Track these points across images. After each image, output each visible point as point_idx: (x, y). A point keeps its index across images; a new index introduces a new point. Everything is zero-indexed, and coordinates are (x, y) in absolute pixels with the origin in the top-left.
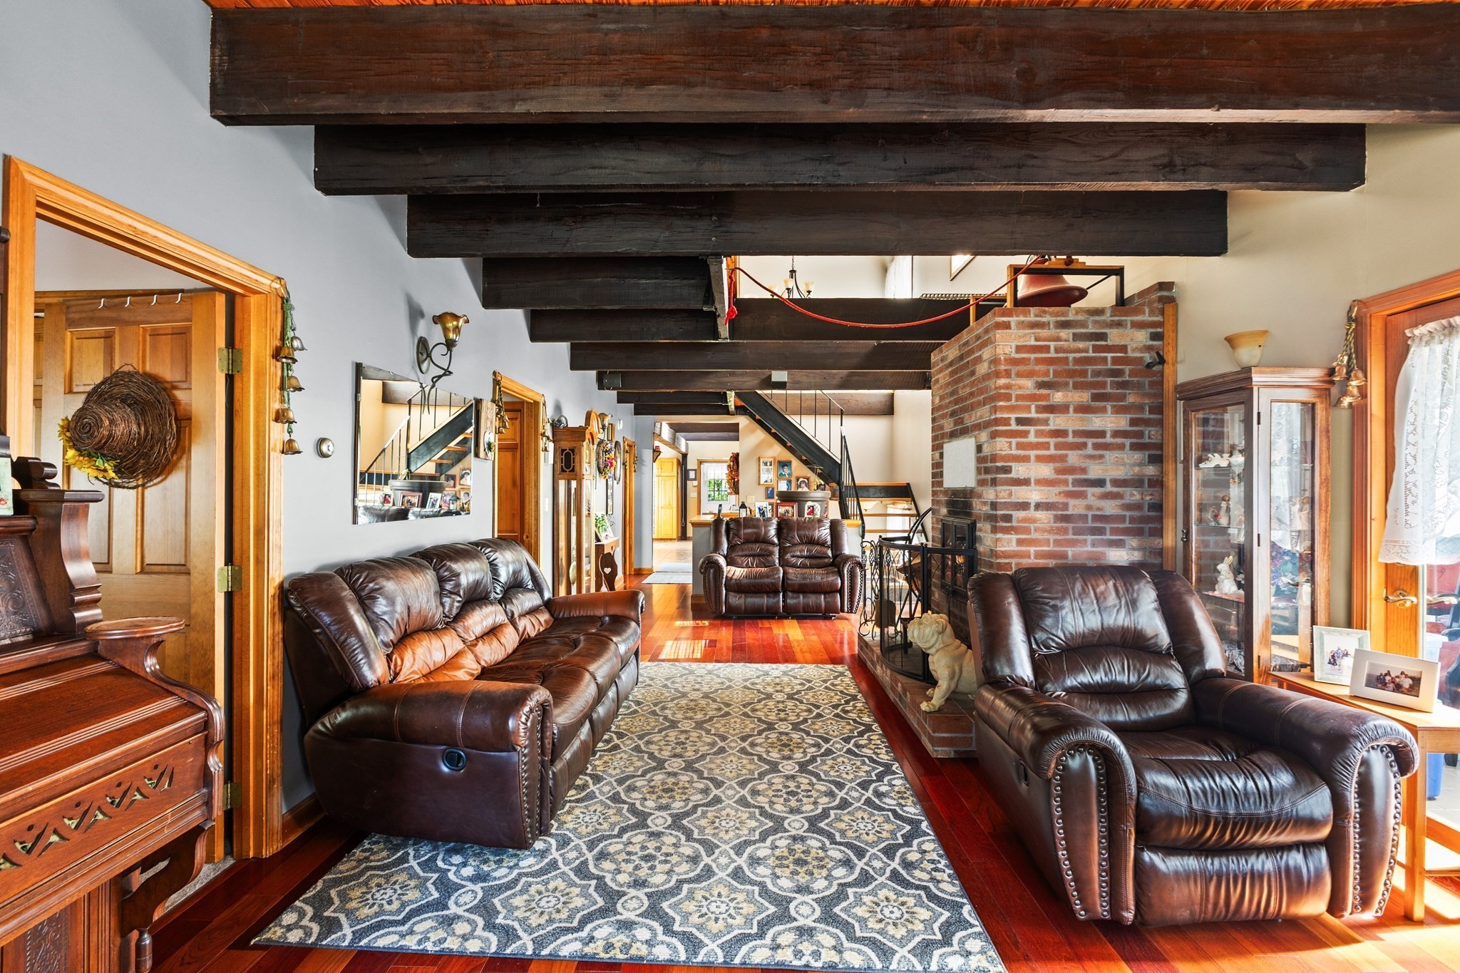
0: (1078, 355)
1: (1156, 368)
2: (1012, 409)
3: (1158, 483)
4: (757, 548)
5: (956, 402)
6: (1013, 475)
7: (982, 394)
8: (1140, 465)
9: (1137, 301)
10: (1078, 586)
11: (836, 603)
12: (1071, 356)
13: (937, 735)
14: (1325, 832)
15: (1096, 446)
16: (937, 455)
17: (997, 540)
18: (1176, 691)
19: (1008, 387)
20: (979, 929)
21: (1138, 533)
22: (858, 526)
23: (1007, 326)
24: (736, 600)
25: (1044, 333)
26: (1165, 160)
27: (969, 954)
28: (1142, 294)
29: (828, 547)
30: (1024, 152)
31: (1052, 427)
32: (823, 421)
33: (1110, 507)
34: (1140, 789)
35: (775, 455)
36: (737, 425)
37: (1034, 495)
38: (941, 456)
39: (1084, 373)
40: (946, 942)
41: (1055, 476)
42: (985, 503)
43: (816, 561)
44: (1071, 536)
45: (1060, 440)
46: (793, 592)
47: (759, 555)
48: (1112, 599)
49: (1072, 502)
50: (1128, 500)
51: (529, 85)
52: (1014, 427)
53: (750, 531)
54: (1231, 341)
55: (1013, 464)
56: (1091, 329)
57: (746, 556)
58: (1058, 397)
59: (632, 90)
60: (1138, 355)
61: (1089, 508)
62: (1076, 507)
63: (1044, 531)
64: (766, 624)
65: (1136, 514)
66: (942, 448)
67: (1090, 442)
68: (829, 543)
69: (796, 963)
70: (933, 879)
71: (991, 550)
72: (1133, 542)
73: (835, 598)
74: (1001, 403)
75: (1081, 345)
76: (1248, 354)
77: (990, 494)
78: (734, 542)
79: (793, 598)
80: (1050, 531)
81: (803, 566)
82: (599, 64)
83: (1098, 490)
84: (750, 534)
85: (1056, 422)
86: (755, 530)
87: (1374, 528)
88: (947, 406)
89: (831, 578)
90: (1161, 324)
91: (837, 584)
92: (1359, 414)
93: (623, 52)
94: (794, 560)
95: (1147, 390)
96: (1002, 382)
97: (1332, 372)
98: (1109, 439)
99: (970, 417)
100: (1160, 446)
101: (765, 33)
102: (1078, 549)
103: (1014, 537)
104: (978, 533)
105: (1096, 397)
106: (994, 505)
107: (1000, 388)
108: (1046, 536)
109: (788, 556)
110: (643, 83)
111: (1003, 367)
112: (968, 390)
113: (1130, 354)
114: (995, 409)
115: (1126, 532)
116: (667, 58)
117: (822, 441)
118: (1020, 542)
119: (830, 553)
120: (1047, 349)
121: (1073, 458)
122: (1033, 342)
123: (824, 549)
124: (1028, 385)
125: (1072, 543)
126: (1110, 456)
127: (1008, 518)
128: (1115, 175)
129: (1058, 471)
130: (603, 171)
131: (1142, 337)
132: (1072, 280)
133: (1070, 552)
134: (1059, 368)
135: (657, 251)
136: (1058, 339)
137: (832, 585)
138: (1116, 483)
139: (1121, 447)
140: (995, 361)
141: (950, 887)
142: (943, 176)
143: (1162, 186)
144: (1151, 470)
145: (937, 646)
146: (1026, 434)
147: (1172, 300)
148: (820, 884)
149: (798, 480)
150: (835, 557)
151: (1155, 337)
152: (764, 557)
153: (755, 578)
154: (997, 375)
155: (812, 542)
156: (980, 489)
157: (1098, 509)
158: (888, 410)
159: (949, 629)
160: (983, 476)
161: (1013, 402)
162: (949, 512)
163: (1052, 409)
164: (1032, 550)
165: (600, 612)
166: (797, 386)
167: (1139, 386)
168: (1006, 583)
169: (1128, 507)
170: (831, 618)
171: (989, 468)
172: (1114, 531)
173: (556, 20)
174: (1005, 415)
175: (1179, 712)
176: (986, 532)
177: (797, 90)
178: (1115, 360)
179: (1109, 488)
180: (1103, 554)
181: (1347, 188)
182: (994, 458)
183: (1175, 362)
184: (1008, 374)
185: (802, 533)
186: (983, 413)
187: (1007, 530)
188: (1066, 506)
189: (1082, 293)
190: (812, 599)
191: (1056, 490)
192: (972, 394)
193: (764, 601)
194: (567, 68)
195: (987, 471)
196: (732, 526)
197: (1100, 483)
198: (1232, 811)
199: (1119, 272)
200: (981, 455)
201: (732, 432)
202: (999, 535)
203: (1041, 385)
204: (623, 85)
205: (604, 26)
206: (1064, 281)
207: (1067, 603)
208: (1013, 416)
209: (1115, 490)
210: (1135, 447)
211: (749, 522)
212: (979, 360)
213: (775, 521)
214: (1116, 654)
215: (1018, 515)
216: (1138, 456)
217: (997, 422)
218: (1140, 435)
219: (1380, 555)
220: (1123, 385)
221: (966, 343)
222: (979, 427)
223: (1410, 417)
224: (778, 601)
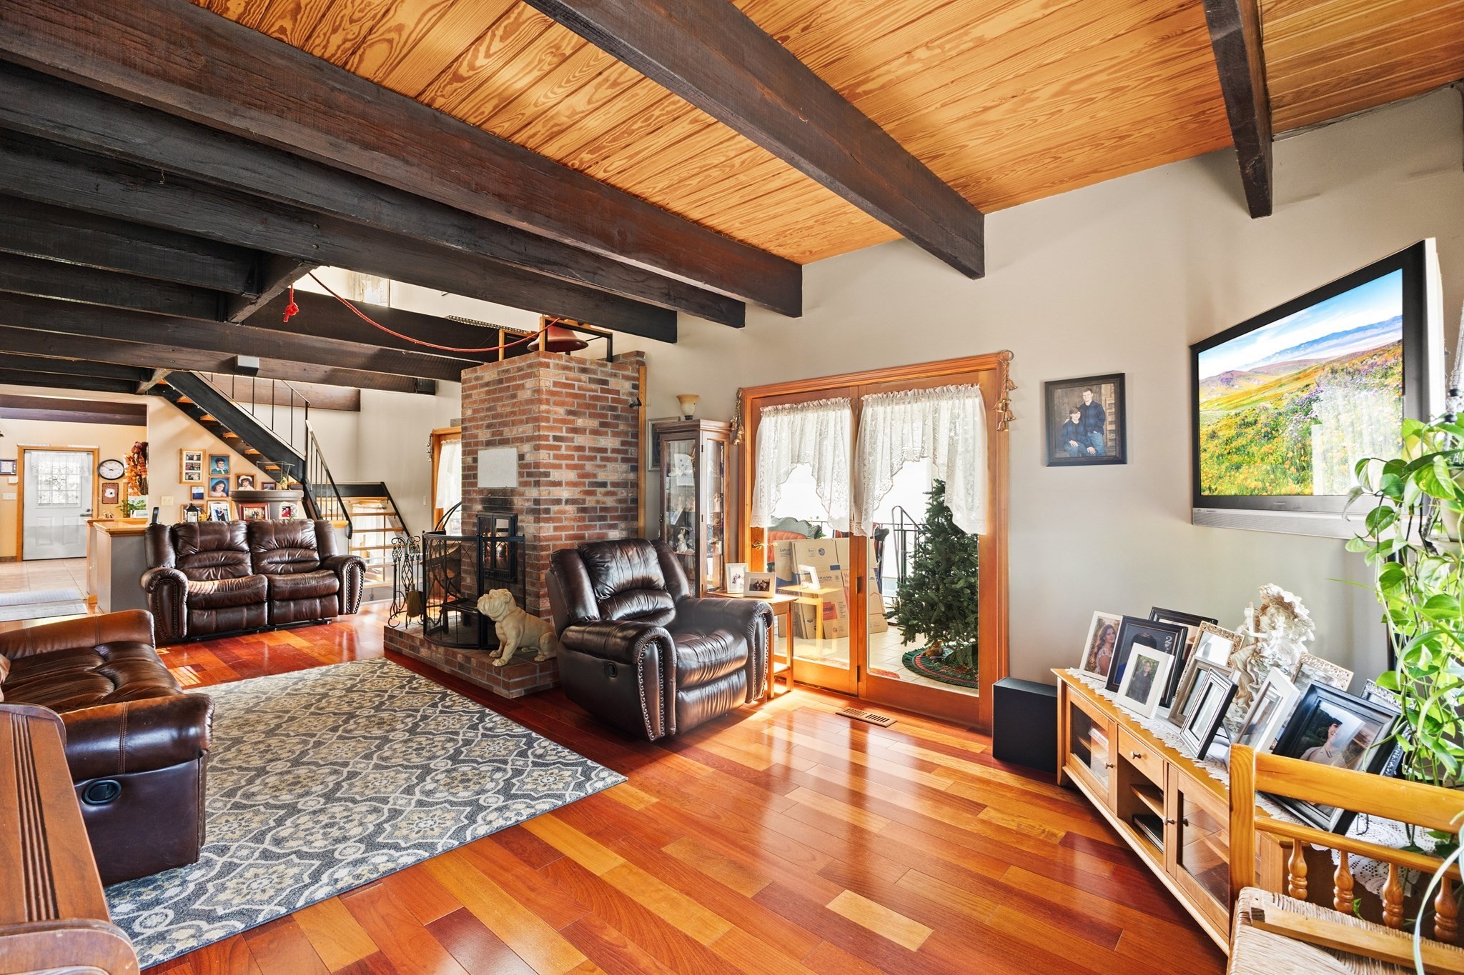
0: (592, 394)
1: (635, 408)
2: (550, 429)
3: (635, 485)
4: (221, 557)
5: (494, 417)
6: (551, 478)
7: (524, 414)
8: (626, 472)
9: (622, 360)
10: (618, 554)
11: (334, 606)
12: (588, 393)
13: (512, 681)
14: (744, 662)
15: (603, 459)
16: (469, 459)
17: (540, 528)
18: (670, 610)
19: (548, 412)
20: (602, 767)
21: (624, 518)
22: (345, 527)
23: (547, 366)
24: (203, 618)
25: (571, 374)
26: (666, 291)
27: (604, 779)
28: (625, 355)
29: (314, 550)
30: (597, 265)
31: (576, 444)
32: (282, 414)
33: (610, 502)
34: (678, 657)
35: (205, 447)
36: (145, 406)
37: (565, 493)
38: (475, 460)
39: (595, 407)
40: (589, 779)
41: (577, 480)
42: (528, 500)
43: (302, 566)
44: (587, 523)
45: (581, 453)
46: (281, 600)
47: (223, 565)
48: (636, 560)
49: (588, 498)
50: (620, 496)
51: (250, 105)
52: (551, 442)
53: (209, 537)
54: (680, 399)
55: (551, 470)
56: (599, 377)
57: (205, 567)
58: (580, 422)
59: (356, 148)
60: (625, 397)
61: (598, 502)
62: (590, 502)
63: (571, 519)
64: (251, 639)
65: (624, 506)
66: (477, 453)
67: (599, 455)
68: (315, 546)
69: (509, 823)
70: (560, 757)
71: (535, 536)
72: (622, 525)
73: (333, 601)
74: (543, 424)
75: (593, 386)
76: (689, 408)
77: (533, 493)
78: (184, 552)
79: (281, 607)
80: (575, 520)
81: (287, 573)
82: (325, 113)
83: (603, 490)
84: (210, 541)
85: (579, 440)
86: (217, 536)
87: (748, 508)
88: (483, 419)
89: (328, 581)
90: (638, 379)
91: (334, 587)
92: (741, 448)
93: (348, 112)
94: (272, 567)
95: (630, 422)
96: (544, 407)
97: (731, 425)
98: (609, 454)
99: (511, 431)
100: (636, 460)
101: (467, 146)
102: (591, 532)
103: (551, 525)
104: (519, 524)
105: (603, 424)
106: (537, 502)
107: (543, 412)
108: (572, 523)
109: (265, 562)
110: (367, 146)
111: (544, 397)
112: (508, 409)
113: (621, 397)
114: (539, 428)
115: (618, 518)
116: (388, 133)
117: (281, 435)
118: (556, 529)
119: (316, 556)
120: (572, 386)
121: (589, 467)
122: (564, 381)
123: (309, 553)
124: (561, 411)
125: (587, 528)
126: (610, 465)
127: (547, 511)
128: (642, 293)
129: (580, 476)
130: (257, 176)
131: (626, 386)
132: (580, 336)
133: (587, 533)
134: (581, 401)
135: (249, 243)
136: (580, 380)
137: (329, 587)
138: (614, 484)
139: (616, 460)
140: (538, 391)
141: (573, 757)
142: (549, 267)
143: (664, 306)
144: (632, 476)
145: (504, 614)
146: (559, 448)
147: (642, 364)
148: (490, 785)
149: (238, 477)
150: (323, 560)
151: (635, 387)
152: (231, 567)
153: (232, 589)
154: (540, 402)
155: (294, 545)
156: (522, 489)
157: (603, 503)
158: (355, 406)
159: (513, 599)
160: (525, 479)
161: (551, 424)
162: (484, 508)
163: (575, 431)
164: (563, 534)
165: (88, 642)
166: (270, 374)
167: (626, 419)
168: (576, 555)
169: (620, 501)
170: (326, 622)
171: (530, 473)
172: (613, 518)
173: (282, 56)
174: (546, 433)
175: (673, 621)
176: (528, 522)
177: (490, 197)
178: (614, 400)
179: (609, 488)
180: (606, 534)
181: (737, 327)
182: (537, 465)
183: (645, 406)
184: (548, 402)
185: (282, 536)
186: (527, 429)
187: (547, 520)
188: (584, 501)
189: (583, 345)
190: (305, 605)
191: (578, 489)
192: (513, 413)
193: (245, 614)
194: (291, 105)
195: (529, 475)
196: (180, 533)
197: (604, 484)
198: (713, 659)
199: (609, 337)
200: (524, 462)
201: (137, 415)
202: (542, 524)
203: (570, 413)
204: (347, 141)
205: (330, 82)
206: (573, 335)
207: (614, 564)
208: (551, 434)
209: (613, 489)
210: (624, 460)
211: (205, 527)
212: (522, 387)
213: (243, 525)
214: (640, 593)
215: (554, 508)
216: (625, 466)
217: (539, 438)
218: (626, 452)
219: (750, 524)
220: (617, 417)
221: (507, 371)
222: (521, 440)
223: (762, 453)
224: (263, 613)
